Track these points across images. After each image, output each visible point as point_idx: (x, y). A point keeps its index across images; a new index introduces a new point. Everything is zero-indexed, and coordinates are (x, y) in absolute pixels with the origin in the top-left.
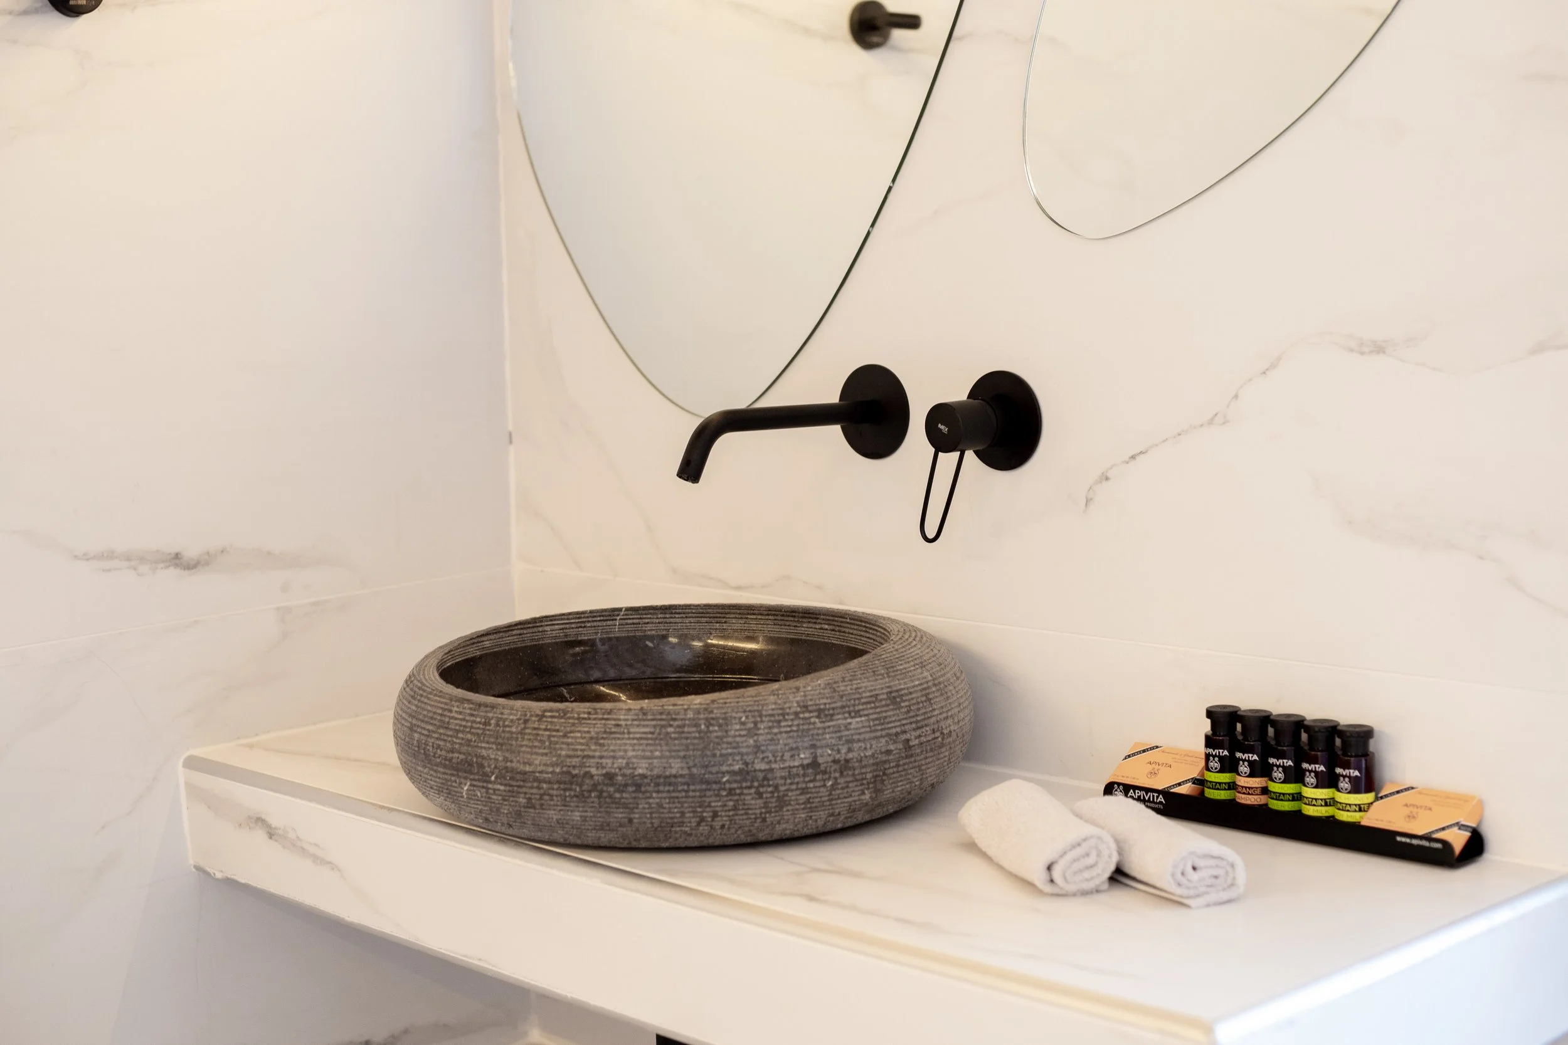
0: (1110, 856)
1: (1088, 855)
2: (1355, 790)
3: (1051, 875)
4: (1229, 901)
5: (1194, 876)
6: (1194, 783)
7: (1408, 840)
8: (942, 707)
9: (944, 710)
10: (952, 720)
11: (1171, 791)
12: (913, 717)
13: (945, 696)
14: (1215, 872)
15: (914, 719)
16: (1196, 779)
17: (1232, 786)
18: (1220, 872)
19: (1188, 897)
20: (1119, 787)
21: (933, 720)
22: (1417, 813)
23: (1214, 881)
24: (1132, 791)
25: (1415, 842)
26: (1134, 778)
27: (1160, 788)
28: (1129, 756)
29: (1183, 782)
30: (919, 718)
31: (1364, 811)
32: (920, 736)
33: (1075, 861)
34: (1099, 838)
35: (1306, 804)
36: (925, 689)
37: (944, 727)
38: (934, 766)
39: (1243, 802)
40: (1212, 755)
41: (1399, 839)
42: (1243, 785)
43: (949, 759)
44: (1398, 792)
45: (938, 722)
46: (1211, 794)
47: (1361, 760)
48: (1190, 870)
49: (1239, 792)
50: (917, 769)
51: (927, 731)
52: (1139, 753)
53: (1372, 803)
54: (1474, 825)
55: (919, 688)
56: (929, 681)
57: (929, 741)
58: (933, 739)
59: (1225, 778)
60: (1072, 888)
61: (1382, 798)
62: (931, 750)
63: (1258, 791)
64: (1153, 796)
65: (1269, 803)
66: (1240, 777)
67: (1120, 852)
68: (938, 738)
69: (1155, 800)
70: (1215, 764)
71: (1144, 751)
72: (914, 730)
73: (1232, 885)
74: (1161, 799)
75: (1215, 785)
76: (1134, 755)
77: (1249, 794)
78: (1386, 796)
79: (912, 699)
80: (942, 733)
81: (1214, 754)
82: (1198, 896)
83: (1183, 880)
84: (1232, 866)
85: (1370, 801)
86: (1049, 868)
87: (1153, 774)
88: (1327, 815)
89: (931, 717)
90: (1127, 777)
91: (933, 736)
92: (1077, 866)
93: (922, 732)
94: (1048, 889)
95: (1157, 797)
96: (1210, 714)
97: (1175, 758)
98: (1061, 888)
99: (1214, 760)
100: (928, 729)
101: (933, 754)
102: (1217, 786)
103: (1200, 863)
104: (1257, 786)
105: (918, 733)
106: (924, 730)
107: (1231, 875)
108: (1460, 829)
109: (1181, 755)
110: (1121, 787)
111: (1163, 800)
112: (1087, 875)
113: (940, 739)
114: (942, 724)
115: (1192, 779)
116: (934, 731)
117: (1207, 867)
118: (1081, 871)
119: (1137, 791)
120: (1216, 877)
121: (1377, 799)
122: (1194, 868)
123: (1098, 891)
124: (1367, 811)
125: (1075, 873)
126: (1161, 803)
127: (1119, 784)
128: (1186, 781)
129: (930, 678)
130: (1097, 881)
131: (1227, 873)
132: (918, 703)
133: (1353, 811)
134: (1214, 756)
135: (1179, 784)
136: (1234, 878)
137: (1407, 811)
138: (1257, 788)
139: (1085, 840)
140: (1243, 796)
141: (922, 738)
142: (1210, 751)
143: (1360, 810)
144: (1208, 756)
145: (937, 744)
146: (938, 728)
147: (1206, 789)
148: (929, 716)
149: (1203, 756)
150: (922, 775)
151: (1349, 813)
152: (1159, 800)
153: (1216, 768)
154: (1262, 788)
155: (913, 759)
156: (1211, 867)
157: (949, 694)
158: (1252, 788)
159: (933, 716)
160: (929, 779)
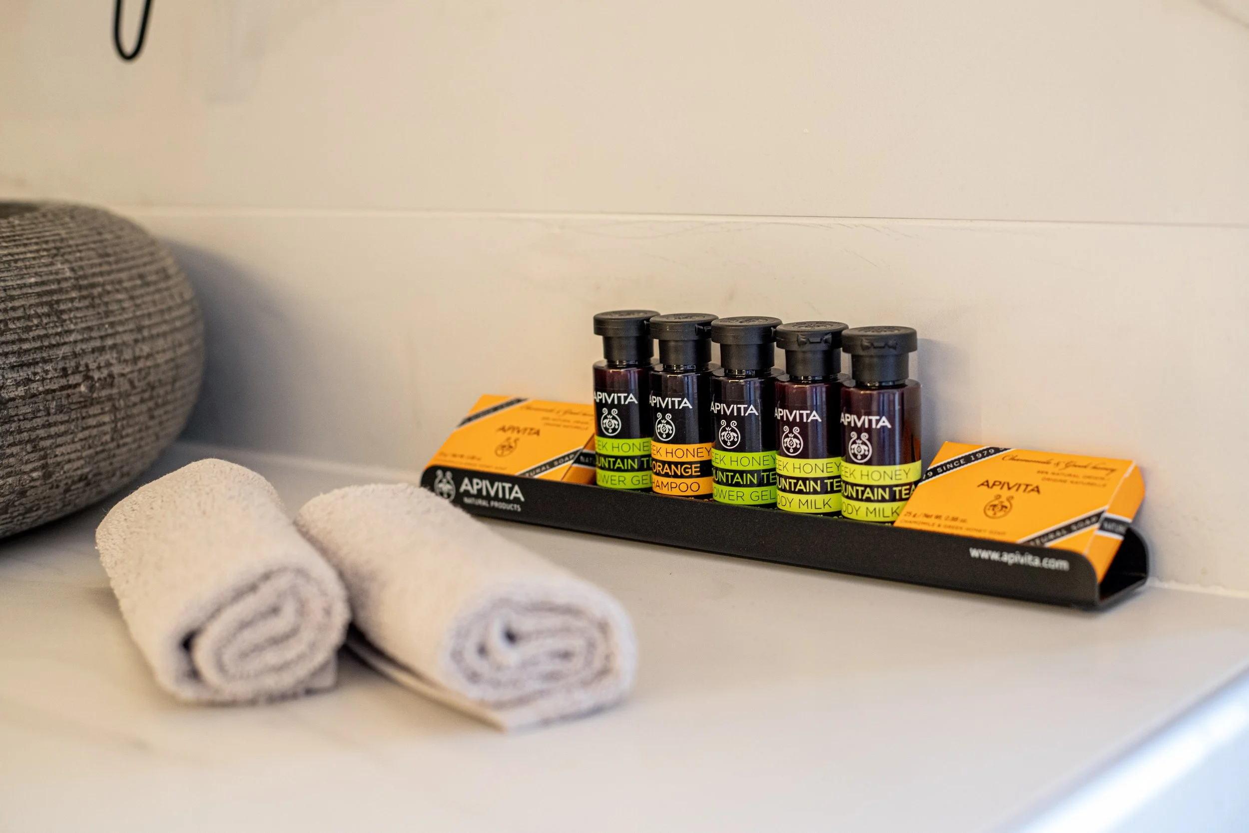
0: (328, 612)
1: (275, 611)
2: (881, 458)
3: (191, 661)
4: (597, 711)
5: (510, 656)
6: (577, 461)
7: (995, 556)
8: (90, 329)
9: (94, 334)
10: (115, 355)
11: (537, 477)
12: (13, 342)
13: (102, 309)
14: (560, 644)
15: (15, 347)
16: (583, 454)
17: (645, 463)
18: (576, 643)
19: (500, 705)
20: (444, 475)
21: (65, 350)
22: (1010, 499)
23: (557, 665)
24: (466, 481)
25: (1009, 558)
26: (473, 458)
27: (517, 473)
28: (469, 419)
29: (557, 460)
30: (26, 346)
31: (901, 499)
32: (28, 381)
33: (244, 625)
34: (301, 572)
35: (784, 490)
36: (51, 293)
37: (93, 366)
38: (73, 442)
39: (665, 491)
40: (606, 405)
41: (974, 553)
42: (664, 458)
43: (115, 430)
44: (968, 459)
45: (75, 355)
46: (608, 480)
47: (894, 394)
48: (496, 641)
49: (658, 474)
50: (29, 447)
51: (47, 372)
52: (487, 412)
53: (916, 483)
54: (1128, 520)
55: (38, 289)
56: (66, 279)
57: (54, 391)
58: (62, 388)
59: (632, 447)
60: (240, 689)
61: (935, 472)
62: (60, 410)
63: (694, 470)
64: (504, 488)
65: (715, 492)
66: (659, 445)
67: (354, 602)
68: (77, 385)
69: (507, 496)
70: (612, 422)
71: (495, 409)
72: (12, 367)
73: (604, 672)
74: (517, 493)
75: (614, 463)
76: (477, 416)
77: (676, 476)
78: (944, 468)
79: (14, 309)
80: (87, 378)
81: (609, 401)
82: (522, 701)
83: (481, 666)
84: (603, 627)
85: (913, 478)
86: (187, 643)
87: (506, 447)
88: (827, 510)
89: (58, 345)
90: (462, 456)
91: (63, 382)
92: (250, 637)
93: (35, 374)
94: (188, 692)
95: (511, 490)
96: (600, 325)
97: (547, 419)
98: (217, 691)
99: (610, 413)
100: (49, 367)
101: (66, 418)
102: (617, 464)
103: (524, 624)
104: (690, 459)
105: (23, 374)
106: (39, 370)
107: (601, 649)
108: (1102, 528)
109: (558, 412)
110: (449, 475)
111: (520, 495)
112: (272, 657)
113: (83, 388)
114: (89, 360)
115: (575, 453)
116: (65, 372)
117: (539, 633)
118: (258, 648)
119: (475, 481)
120: (566, 655)
121: (926, 474)
122: (511, 637)
123: (310, 692)
124: (907, 499)
125: (244, 655)
126: (516, 500)
127: (445, 469)
128: (564, 457)
129: (68, 274)
130: (302, 671)
131: (591, 645)
132: (29, 318)
133: (878, 501)
134: (610, 407)
135: (551, 465)
136: (608, 657)
137: (989, 495)
138: (691, 463)
139: (267, 577)
140: (666, 480)
141: (34, 385)
142: (604, 395)
143: (893, 499)
144: (599, 406)
145: (75, 399)
146: (77, 367)
147: (599, 471)
148: (54, 342)
149: (592, 410)
150: (45, 457)
151: (871, 506)
152: (513, 495)
153: (614, 430)
154: (701, 462)
155: (14, 426)
156: (553, 633)
157: (114, 307)
158: (682, 464)
159: (65, 343)
160: (66, 467)
